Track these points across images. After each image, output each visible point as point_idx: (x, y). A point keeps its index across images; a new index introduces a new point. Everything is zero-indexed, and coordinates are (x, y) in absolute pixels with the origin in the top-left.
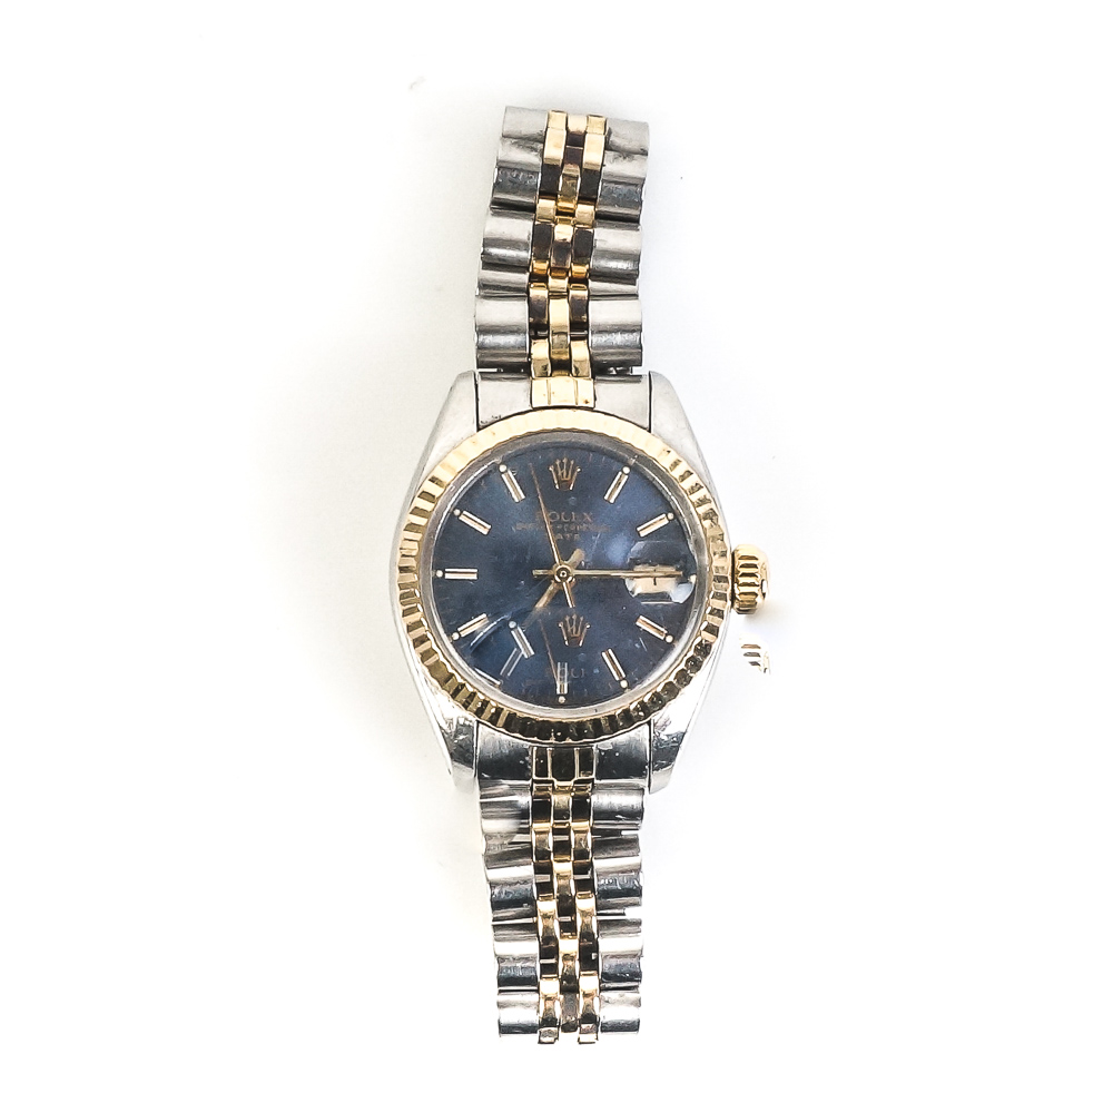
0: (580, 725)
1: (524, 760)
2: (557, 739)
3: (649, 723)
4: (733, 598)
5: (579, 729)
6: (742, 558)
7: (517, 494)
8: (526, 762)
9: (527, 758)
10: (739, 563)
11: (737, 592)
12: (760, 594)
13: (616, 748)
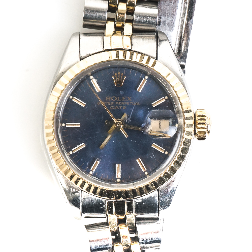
0: (127, 192)
1: (102, 207)
2: (117, 198)
3: (158, 190)
4: (195, 134)
5: (126, 194)
6: (199, 116)
7: (98, 89)
8: (103, 207)
9: (104, 206)
10: (197, 118)
11: (197, 131)
12: (207, 132)
13: (143, 201)
